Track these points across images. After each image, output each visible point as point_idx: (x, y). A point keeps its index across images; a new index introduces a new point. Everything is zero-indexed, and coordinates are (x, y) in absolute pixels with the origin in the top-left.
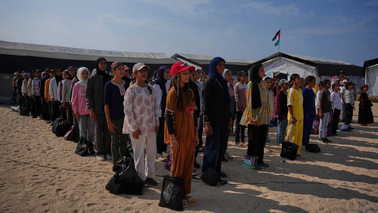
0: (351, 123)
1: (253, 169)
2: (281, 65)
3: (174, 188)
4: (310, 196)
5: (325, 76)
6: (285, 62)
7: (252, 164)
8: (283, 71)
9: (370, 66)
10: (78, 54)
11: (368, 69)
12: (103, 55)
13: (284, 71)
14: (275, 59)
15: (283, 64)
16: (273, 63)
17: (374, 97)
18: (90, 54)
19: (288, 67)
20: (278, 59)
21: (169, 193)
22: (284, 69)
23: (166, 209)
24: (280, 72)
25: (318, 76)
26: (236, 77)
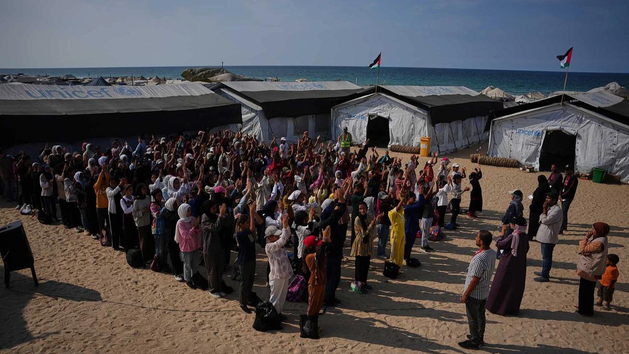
0: (459, 214)
1: (360, 293)
2: (380, 104)
3: (311, 324)
4: (406, 317)
5: (440, 124)
6: (386, 100)
7: (359, 289)
8: (382, 113)
9: (497, 117)
10: (73, 99)
11: (494, 122)
12: (111, 96)
13: (385, 113)
14: (371, 96)
15: (384, 103)
16: (369, 100)
17: (498, 160)
18: (90, 97)
19: (390, 109)
20: (376, 94)
21: (308, 327)
22: (384, 111)
23: (307, 339)
24: (379, 114)
25: (431, 124)
26: (313, 117)
